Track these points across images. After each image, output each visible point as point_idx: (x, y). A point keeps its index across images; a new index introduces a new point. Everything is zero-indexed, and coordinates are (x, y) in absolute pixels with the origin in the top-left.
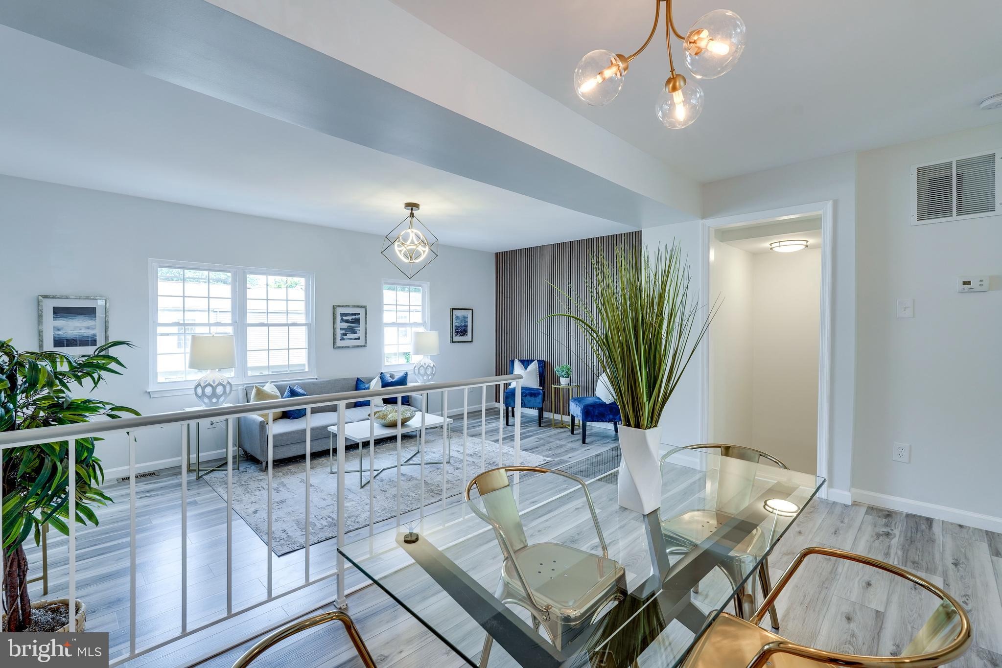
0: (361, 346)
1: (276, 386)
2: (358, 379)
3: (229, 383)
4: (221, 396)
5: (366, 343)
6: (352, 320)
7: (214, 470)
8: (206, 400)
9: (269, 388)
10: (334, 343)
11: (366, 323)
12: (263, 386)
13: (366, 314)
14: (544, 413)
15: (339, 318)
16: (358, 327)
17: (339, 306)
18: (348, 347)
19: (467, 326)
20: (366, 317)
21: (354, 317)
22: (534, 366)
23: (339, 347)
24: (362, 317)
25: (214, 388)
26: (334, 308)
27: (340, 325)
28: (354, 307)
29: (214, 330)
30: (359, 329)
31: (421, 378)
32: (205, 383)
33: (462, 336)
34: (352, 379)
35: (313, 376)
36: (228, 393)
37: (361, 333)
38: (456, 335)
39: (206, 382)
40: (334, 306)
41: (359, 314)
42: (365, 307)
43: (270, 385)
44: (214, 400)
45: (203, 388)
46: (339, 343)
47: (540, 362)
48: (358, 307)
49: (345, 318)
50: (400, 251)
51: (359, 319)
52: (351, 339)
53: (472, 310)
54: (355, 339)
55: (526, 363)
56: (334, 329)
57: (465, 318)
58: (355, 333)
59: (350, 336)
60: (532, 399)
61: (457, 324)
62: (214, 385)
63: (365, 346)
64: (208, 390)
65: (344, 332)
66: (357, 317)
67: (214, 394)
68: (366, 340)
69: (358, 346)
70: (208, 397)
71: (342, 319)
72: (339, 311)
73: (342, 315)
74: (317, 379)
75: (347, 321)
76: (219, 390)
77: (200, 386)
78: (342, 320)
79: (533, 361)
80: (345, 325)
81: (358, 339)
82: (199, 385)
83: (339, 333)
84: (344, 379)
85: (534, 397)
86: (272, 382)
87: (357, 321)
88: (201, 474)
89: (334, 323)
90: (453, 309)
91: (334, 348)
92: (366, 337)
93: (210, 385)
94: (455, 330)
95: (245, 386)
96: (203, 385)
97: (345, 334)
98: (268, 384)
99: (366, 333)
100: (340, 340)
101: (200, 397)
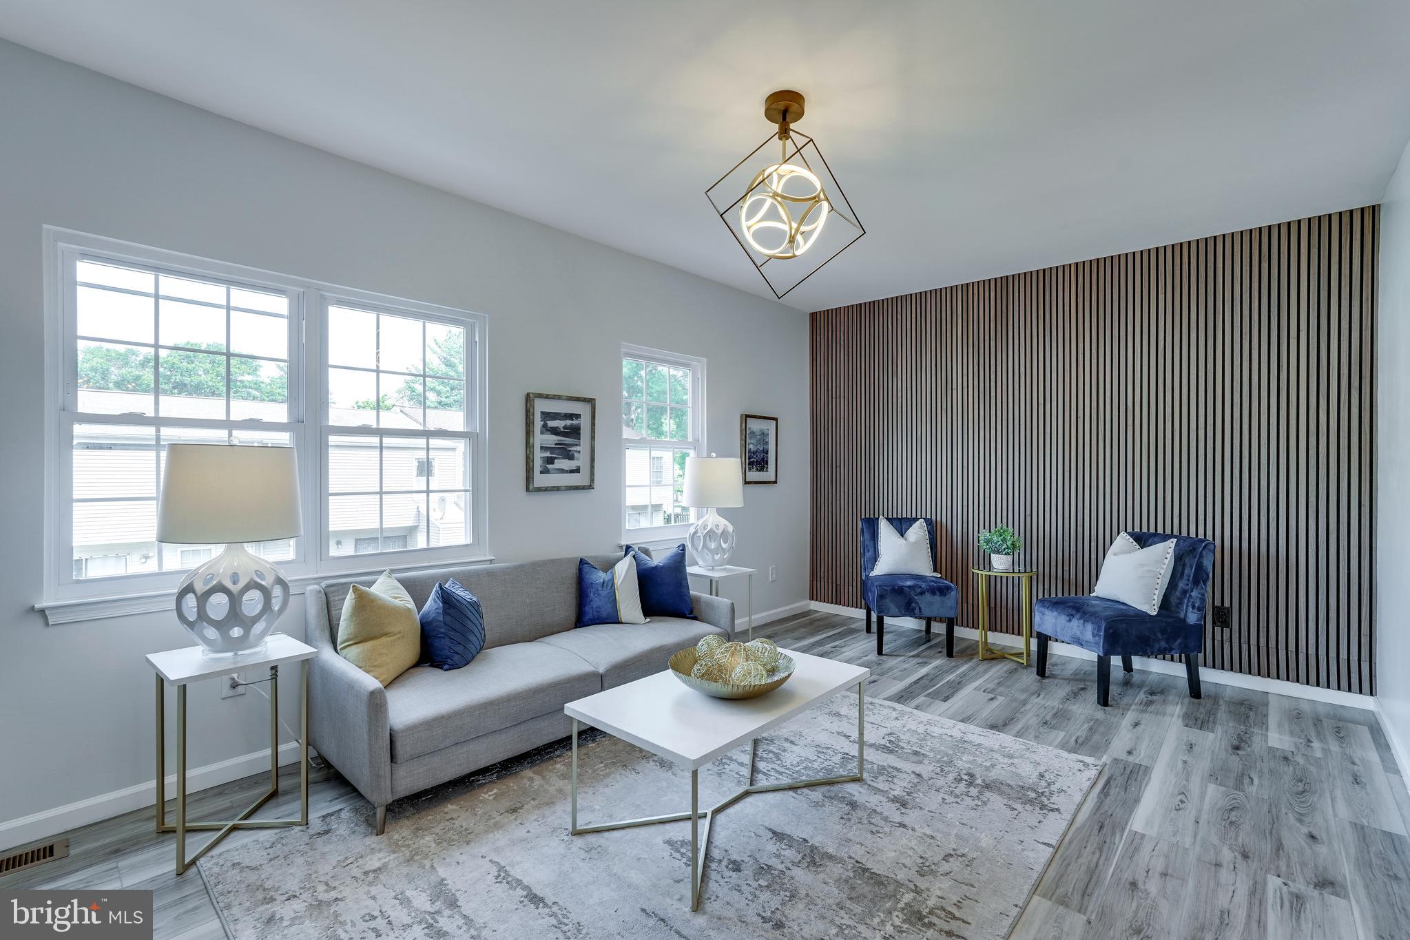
0: (583, 488)
1: (403, 582)
2: (582, 562)
3: (280, 581)
4: (255, 619)
5: (592, 480)
6: (564, 428)
7: (235, 828)
8: (211, 633)
9: (386, 590)
10: (529, 478)
11: (593, 438)
12: (370, 584)
13: (593, 417)
14: (956, 628)
15: (538, 424)
16: (576, 445)
17: (540, 396)
18: (557, 489)
19: (767, 453)
20: (593, 424)
21: (569, 422)
22: (917, 532)
23: (539, 490)
24: (584, 423)
25: (235, 600)
26: (529, 399)
27: (541, 439)
28: (571, 399)
29: (241, 436)
30: (578, 448)
31: (709, 557)
32: (207, 581)
33: (760, 471)
34: (570, 560)
35: (483, 557)
36: (276, 608)
37: (582, 460)
38: (749, 469)
39: (212, 579)
40: (528, 395)
41: (578, 416)
42: (591, 401)
43: (390, 580)
44: (236, 632)
45: (203, 599)
46: (540, 480)
47: (929, 522)
48: (578, 399)
49: (551, 424)
50: (749, 228)
51: (579, 429)
52: (562, 471)
53: (775, 419)
54: (572, 471)
55: (901, 525)
56: (529, 445)
57: (764, 435)
58: (571, 457)
59: (562, 464)
60: (937, 598)
61: (751, 446)
62: (235, 589)
63: (590, 487)
64: (218, 605)
65: (548, 454)
66: (575, 422)
67: (235, 615)
68: (592, 474)
69: (577, 488)
70: (217, 625)
71: (545, 426)
72: (541, 406)
73: (546, 416)
74: (491, 561)
75: (555, 431)
76: (252, 602)
77: (194, 592)
78: (546, 429)
79: (916, 519)
80: (551, 440)
81: (577, 471)
82: (189, 589)
83: (538, 456)
84: (553, 561)
85: (941, 596)
86: (393, 571)
87: (574, 432)
88: (195, 845)
89: (529, 433)
90: (748, 416)
91: (528, 489)
92: (592, 467)
93: (221, 588)
94: (749, 459)
95: (324, 584)
96: (200, 587)
97: (550, 461)
98: (381, 579)
99: (593, 460)
100: (541, 472)
101: (191, 625)
